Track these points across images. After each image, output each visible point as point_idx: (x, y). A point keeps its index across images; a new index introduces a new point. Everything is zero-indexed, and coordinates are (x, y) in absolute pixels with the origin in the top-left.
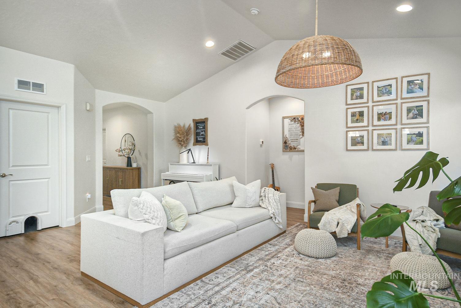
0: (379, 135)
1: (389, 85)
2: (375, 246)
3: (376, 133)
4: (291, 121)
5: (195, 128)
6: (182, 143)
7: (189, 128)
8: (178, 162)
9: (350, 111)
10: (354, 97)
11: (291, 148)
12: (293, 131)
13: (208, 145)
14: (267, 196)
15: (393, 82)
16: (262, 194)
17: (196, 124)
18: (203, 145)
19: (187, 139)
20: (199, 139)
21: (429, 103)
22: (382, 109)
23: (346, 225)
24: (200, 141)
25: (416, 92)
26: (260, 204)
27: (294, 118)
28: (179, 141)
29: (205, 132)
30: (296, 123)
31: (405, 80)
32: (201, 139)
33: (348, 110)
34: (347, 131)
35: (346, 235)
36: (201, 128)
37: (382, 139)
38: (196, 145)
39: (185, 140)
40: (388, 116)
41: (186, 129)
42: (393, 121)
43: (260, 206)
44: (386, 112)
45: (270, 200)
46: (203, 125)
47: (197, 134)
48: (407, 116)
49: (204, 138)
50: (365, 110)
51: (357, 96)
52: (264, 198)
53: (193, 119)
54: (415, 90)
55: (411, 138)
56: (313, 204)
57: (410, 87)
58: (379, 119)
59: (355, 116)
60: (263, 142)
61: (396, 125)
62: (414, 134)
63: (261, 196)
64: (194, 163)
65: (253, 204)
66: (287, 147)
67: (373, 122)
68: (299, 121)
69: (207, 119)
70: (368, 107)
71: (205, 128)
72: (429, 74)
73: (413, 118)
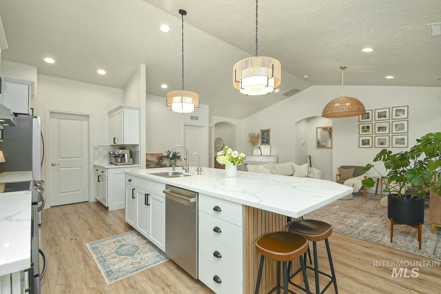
0: (378, 139)
1: (385, 112)
2: (374, 198)
3: (377, 138)
4: (322, 130)
5: (262, 134)
6: (255, 143)
7: (258, 135)
8: (252, 154)
9: (361, 126)
10: (364, 118)
11: (322, 146)
12: (324, 136)
13: (270, 145)
14: (312, 171)
15: (387, 110)
16: (309, 171)
17: (262, 133)
18: (267, 144)
19: (257, 141)
20: (264, 141)
21: (408, 122)
22: (381, 125)
23: (358, 186)
24: (265, 142)
25: (401, 116)
26: (309, 175)
27: (324, 128)
28: (253, 142)
29: (268, 137)
30: (326, 131)
31: (394, 110)
32: (265, 141)
33: (360, 125)
34: (359, 137)
35: (358, 191)
36: (266, 134)
37: (381, 142)
38: (262, 144)
39: (256, 141)
40: (384, 129)
41: (257, 135)
42: (387, 132)
43: (309, 177)
44: (383, 127)
45: (314, 174)
46: (267, 133)
47: (263, 138)
48: (396, 128)
49: (268, 141)
50: (370, 125)
51: (365, 118)
52: (310, 173)
53: (261, 130)
54: (400, 115)
55: (398, 141)
56: (338, 176)
57: (397, 113)
58: (379, 131)
59: (364, 128)
60: (304, 142)
61: (389, 133)
62: (400, 139)
63: (308, 172)
64: (261, 154)
65: (305, 175)
66: (319, 145)
67: (375, 132)
68: (328, 130)
69: (269, 130)
70: (372, 123)
71: (268, 135)
72: (408, 106)
73: (399, 130)
